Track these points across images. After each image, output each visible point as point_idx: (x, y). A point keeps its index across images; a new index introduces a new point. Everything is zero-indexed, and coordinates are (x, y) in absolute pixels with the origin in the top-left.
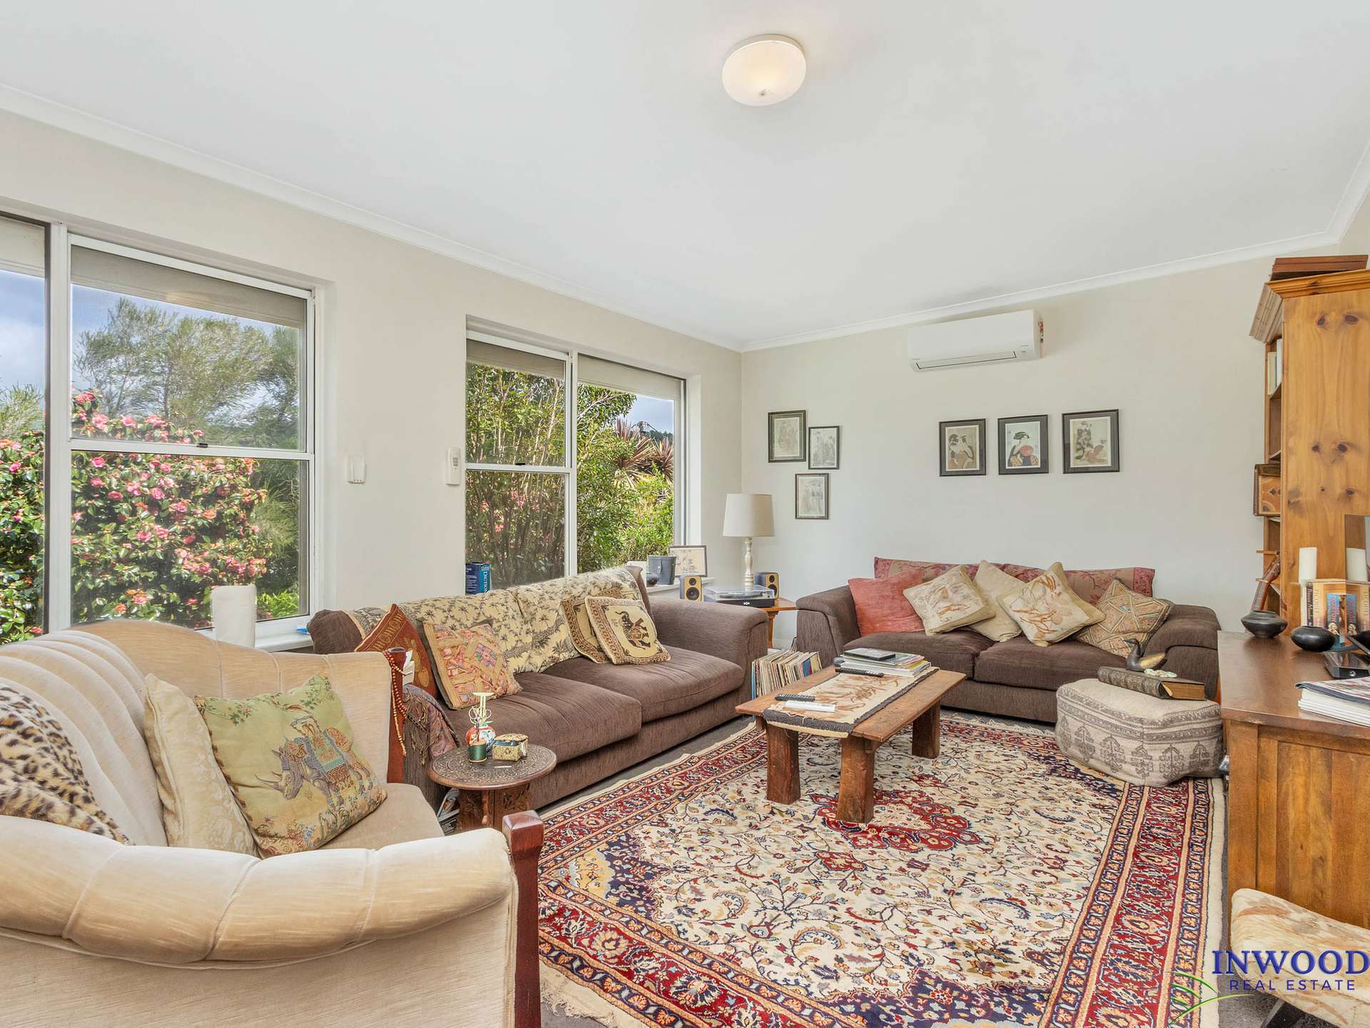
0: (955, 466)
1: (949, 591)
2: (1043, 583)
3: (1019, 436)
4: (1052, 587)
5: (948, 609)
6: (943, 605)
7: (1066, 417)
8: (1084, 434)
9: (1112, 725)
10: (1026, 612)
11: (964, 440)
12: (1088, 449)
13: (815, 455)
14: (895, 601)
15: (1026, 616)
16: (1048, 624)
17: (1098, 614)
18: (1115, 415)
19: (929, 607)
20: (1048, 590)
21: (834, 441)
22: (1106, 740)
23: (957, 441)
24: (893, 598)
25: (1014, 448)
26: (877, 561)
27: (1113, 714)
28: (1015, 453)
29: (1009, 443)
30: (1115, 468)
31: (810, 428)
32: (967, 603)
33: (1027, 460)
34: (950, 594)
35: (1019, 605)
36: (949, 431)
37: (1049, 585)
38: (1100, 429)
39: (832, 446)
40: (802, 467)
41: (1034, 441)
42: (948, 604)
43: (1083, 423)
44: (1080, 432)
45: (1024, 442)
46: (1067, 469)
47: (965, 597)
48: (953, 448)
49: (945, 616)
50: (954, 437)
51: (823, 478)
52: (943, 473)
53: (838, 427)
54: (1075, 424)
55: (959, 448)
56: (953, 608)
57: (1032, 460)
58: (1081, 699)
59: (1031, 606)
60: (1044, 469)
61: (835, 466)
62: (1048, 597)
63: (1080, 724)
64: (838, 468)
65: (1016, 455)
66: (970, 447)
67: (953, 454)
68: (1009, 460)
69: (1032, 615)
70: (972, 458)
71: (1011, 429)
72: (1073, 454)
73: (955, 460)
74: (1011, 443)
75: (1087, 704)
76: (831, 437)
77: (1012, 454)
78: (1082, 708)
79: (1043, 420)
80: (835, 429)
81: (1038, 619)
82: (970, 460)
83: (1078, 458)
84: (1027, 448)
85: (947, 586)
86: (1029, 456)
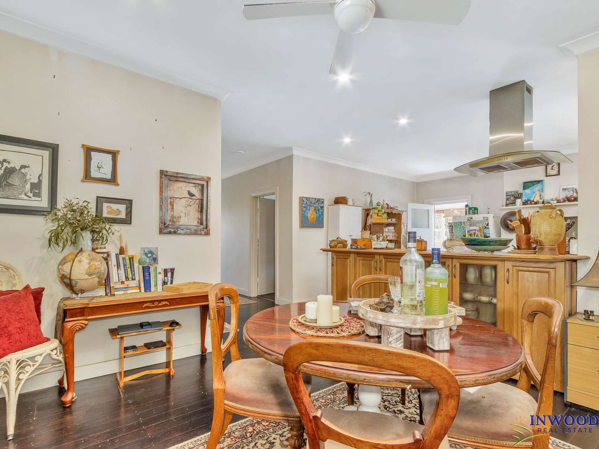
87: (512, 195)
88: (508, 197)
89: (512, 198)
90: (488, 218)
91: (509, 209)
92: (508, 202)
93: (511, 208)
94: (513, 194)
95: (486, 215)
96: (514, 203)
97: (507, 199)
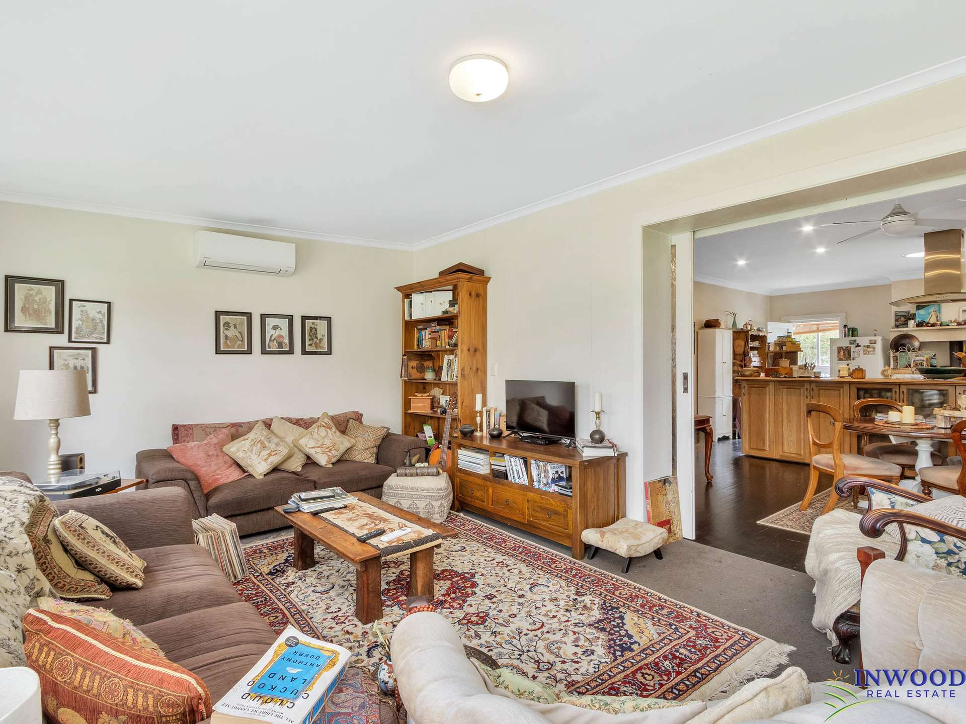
0: (228, 346)
1: (265, 442)
2: (324, 426)
3: (275, 328)
4: (330, 429)
5: (270, 455)
6: (265, 453)
7: (304, 318)
8: (314, 331)
9: (429, 496)
10: (318, 447)
11: (235, 327)
12: (315, 340)
13: (77, 328)
14: (219, 458)
15: (319, 450)
16: (333, 452)
17: (353, 441)
18: (329, 319)
19: (254, 457)
20: (328, 430)
21: (103, 315)
22: (427, 505)
23: (230, 327)
24: (217, 456)
25: (272, 335)
26: (176, 428)
27: (428, 490)
28: (272, 339)
29: (268, 332)
30: (329, 353)
31: (71, 301)
32: (280, 448)
33: (280, 345)
34: (267, 444)
35: (312, 443)
36: (223, 319)
37: (328, 428)
38: (322, 326)
39: (102, 321)
40: (61, 340)
41: (285, 332)
42: (268, 452)
43: (313, 323)
44: (311, 329)
45: (278, 332)
46: (304, 352)
47: (277, 445)
48: (227, 332)
49: (269, 461)
50: (227, 324)
51: (90, 352)
52: (218, 351)
53: (109, 303)
54: (308, 323)
55: (231, 333)
56: (273, 454)
57: (283, 345)
58: (407, 488)
59: (320, 443)
60: (291, 352)
61: (105, 341)
62: (330, 434)
63: (410, 502)
64: (108, 342)
65: (273, 341)
66: (240, 332)
67: (226, 337)
68: (269, 344)
69: (323, 449)
70: (242, 341)
71: (270, 322)
72: (307, 343)
73: (228, 342)
74: (269, 332)
75: (412, 489)
76: (100, 312)
77: (270, 340)
78: (409, 493)
79: (291, 318)
80: (106, 305)
81: (327, 450)
82: (239, 342)
83: (310, 345)
84: (280, 336)
85: (263, 439)
86: (282, 342)
87: (903, 316)
88: (897, 317)
89: (903, 319)
90: (876, 341)
91: (898, 331)
92: (897, 323)
93: (902, 330)
94: (903, 314)
95: (873, 338)
96: (906, 324)
97: (897, 320)
